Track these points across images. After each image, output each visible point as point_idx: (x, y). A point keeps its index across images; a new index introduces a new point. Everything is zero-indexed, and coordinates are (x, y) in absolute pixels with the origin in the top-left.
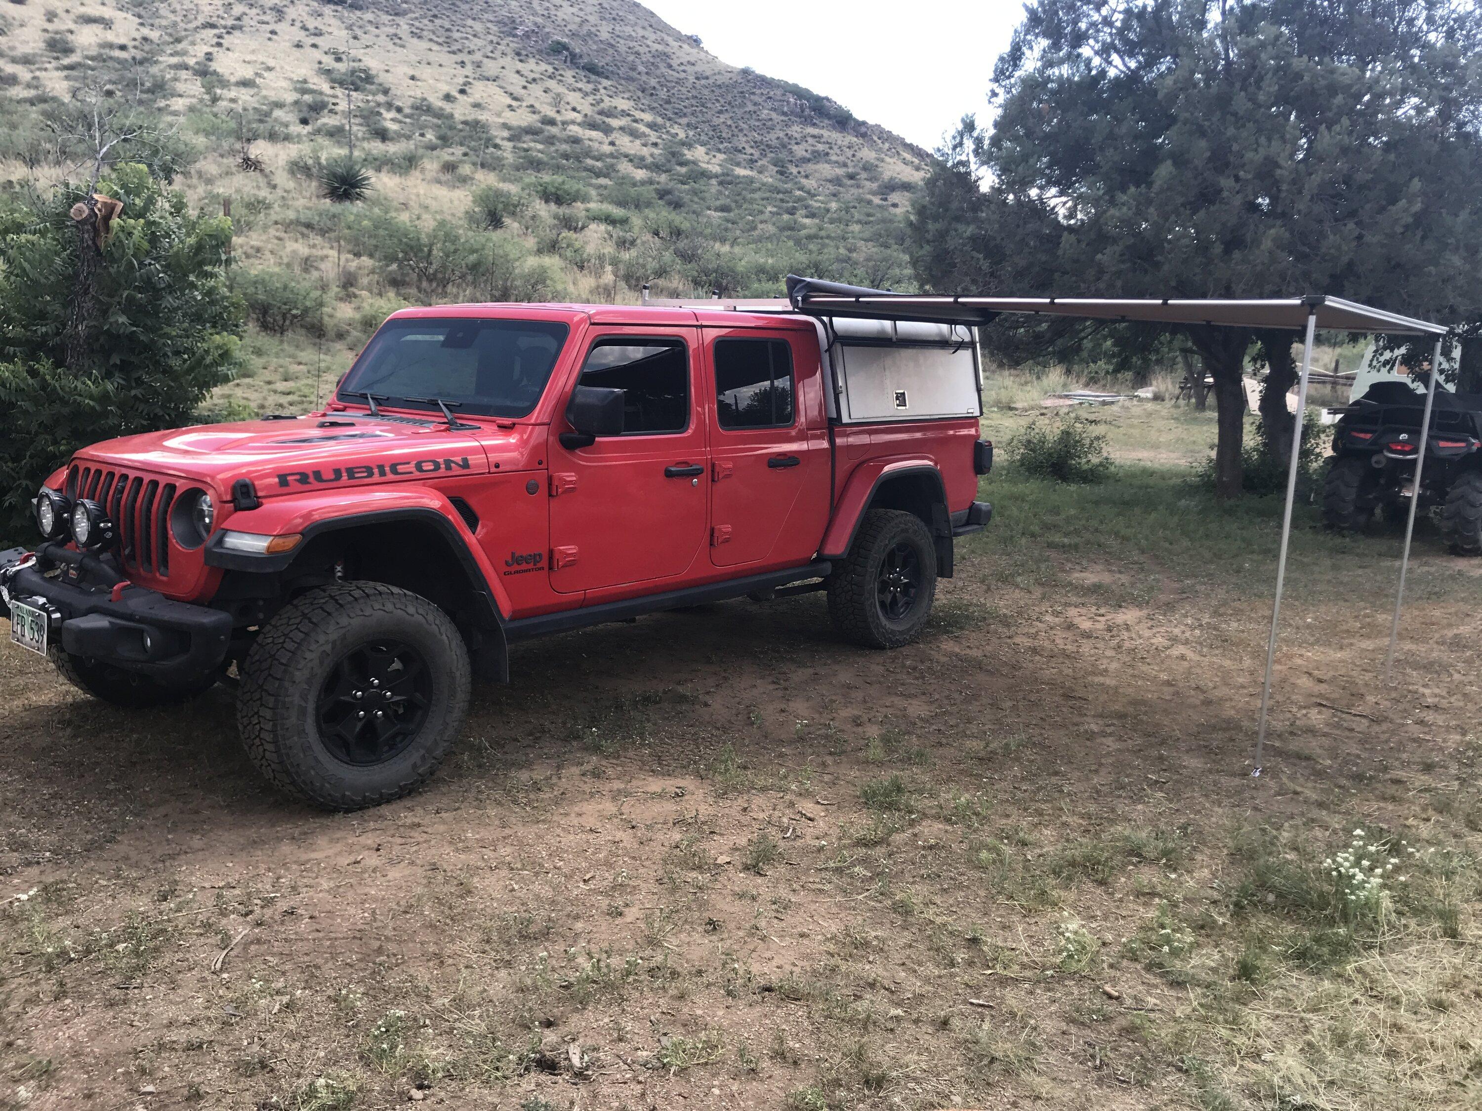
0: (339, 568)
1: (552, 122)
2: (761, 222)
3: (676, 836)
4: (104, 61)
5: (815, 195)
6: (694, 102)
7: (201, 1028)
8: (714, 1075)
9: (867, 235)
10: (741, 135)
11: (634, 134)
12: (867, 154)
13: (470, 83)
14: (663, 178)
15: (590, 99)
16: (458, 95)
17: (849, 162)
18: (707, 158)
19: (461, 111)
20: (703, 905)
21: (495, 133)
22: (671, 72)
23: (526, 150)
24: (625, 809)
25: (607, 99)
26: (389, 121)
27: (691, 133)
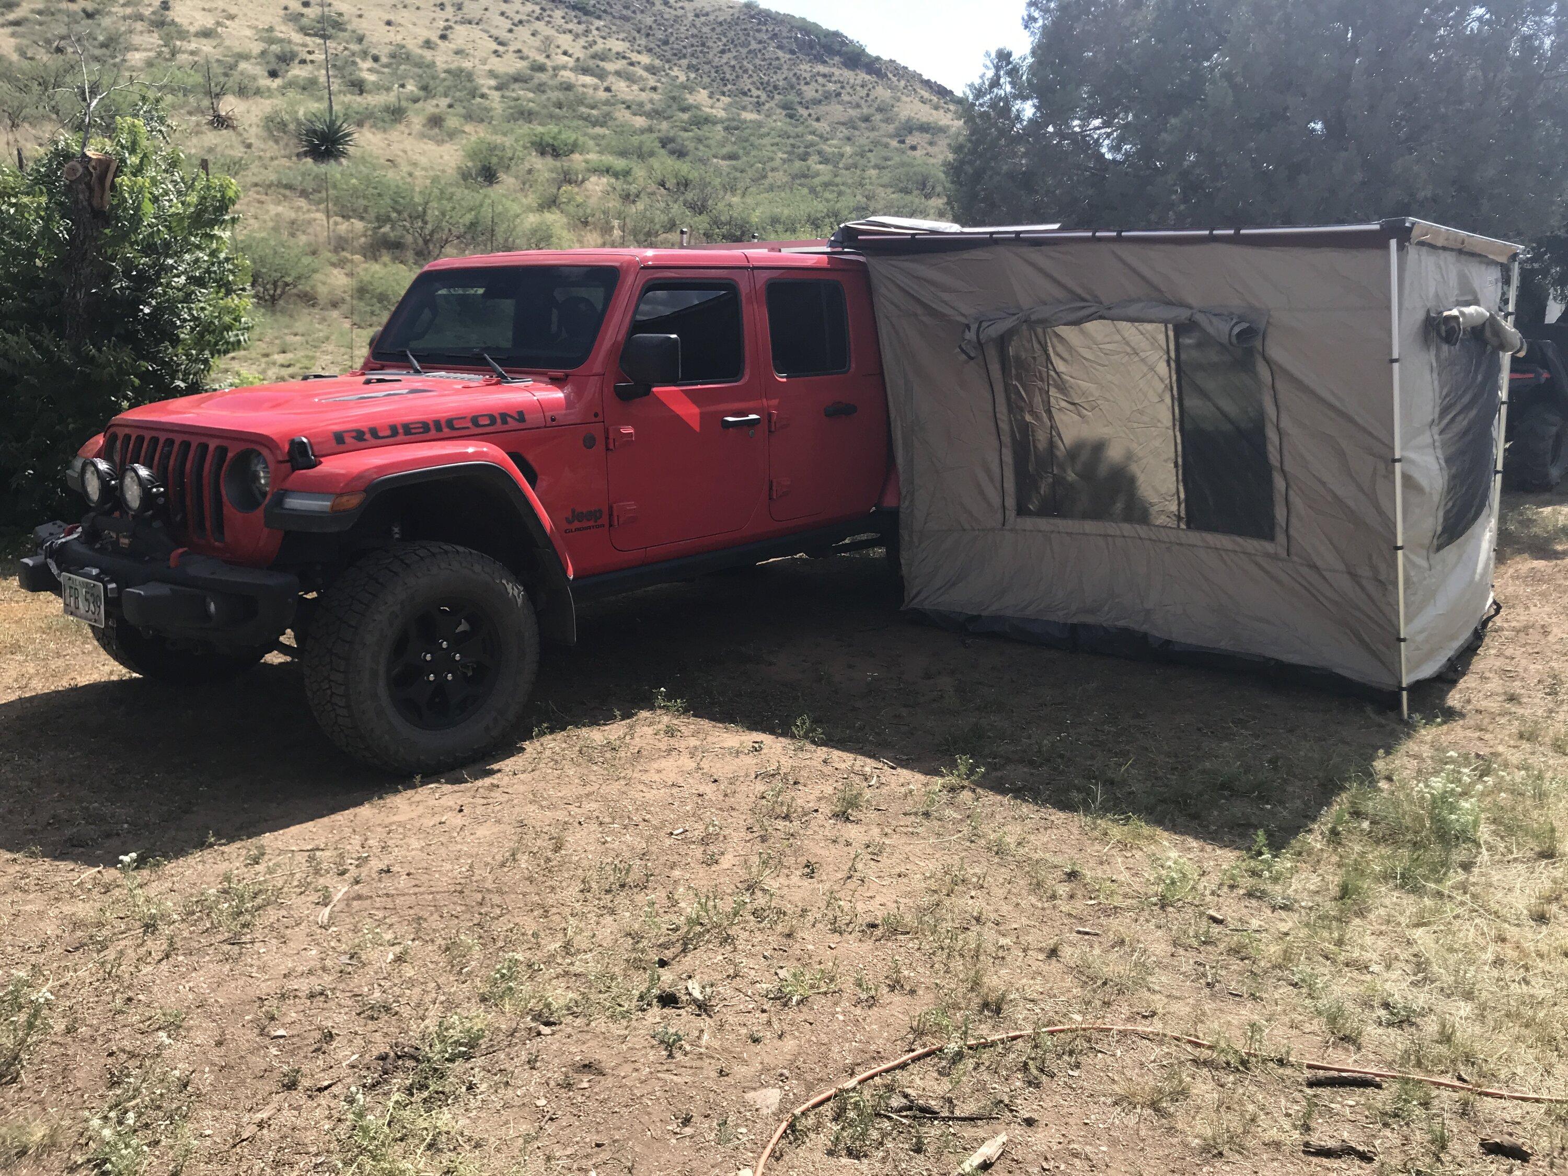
0: (396, 530)
1: (541, 68)
2: (773, 170)
3: (760, 787)
4: (53, 14)
5: (827, 140)
6: (694, 41)
7: (320, 977)
8: (836, 1004)
9: (885, 180)
10: (746, 76)
11: (630, 79)
12: (882, 93)
13: (451, 27)
14: (664, 125)
15: (582, 41)
16: (439, 42)
17: (863, 102)
18: (710, 102)
19: (442, 58)
20: (797, 852)
21: (482, 82)
22: (668, 10)
23: (517, 99)
24: (705, 764)
25: (600, 41)
26: (366, 71)
27: (692, 76)
